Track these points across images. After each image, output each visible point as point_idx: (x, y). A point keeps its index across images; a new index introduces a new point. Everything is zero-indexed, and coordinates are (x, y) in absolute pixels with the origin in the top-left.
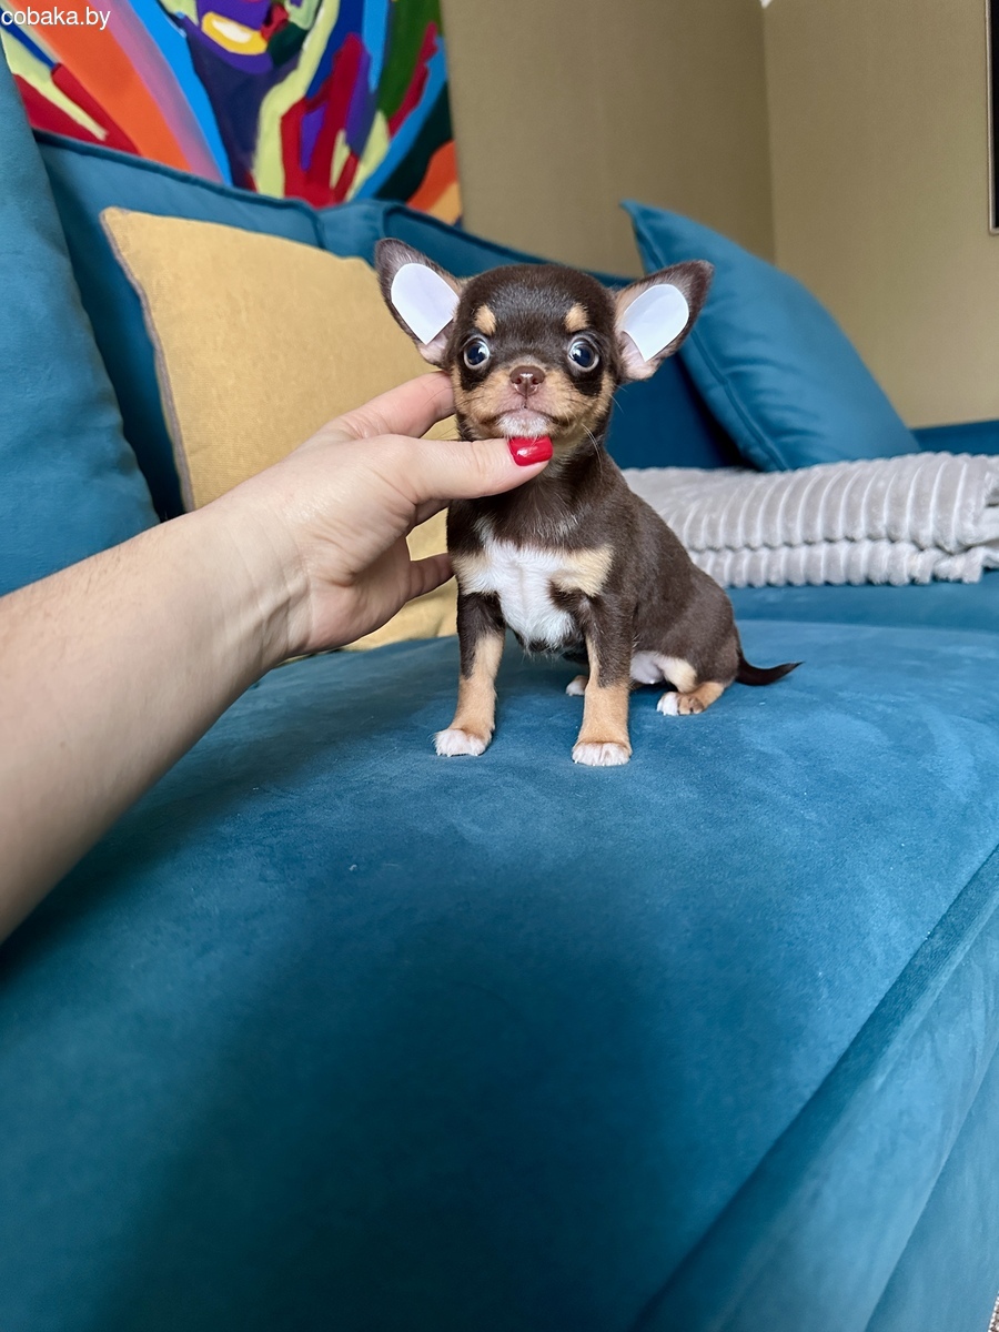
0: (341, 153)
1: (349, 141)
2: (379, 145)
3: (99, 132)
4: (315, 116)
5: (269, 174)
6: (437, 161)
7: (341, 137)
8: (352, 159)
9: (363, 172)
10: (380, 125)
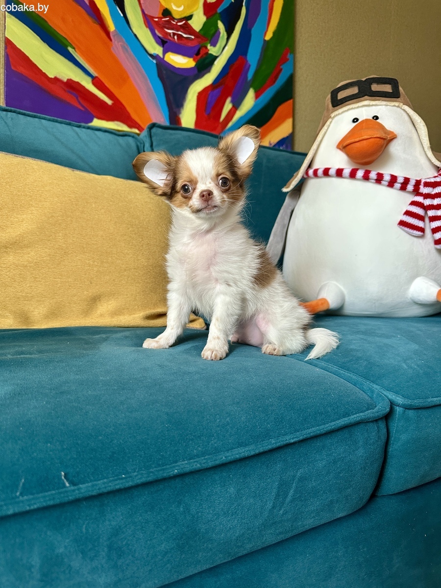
0: (228, 106)
1: (232, 101)
2: (249, 102)
3: (109, 102)
4: (216, 91)
5: (188, 117)
6: (282, 109)
7: (229, 100)
8: (234, 109)
9: (239, 114)
10: (251, 94)
